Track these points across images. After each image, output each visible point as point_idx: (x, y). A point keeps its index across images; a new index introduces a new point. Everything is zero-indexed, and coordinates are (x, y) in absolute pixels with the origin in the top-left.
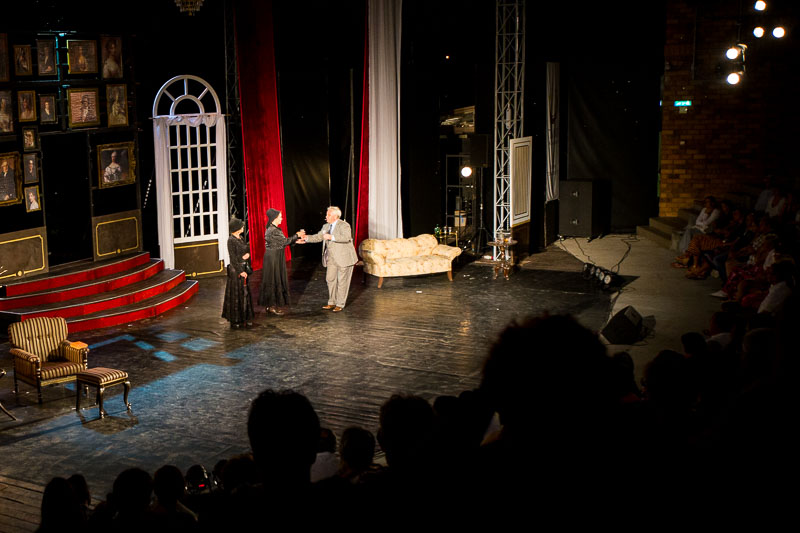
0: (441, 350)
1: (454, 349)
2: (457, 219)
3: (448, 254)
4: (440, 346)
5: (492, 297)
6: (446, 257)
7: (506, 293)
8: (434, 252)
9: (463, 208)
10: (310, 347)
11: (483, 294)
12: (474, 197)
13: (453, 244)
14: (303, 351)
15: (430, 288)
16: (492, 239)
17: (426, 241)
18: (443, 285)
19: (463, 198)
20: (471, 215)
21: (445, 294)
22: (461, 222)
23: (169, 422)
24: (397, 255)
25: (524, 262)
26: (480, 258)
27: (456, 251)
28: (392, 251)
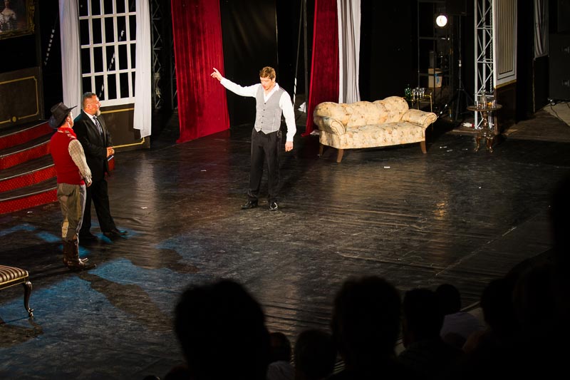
0: (414, 238)
1: (429, 236)
2: (431, 79)
3: (421, 121)
4: (412, 233)
5: (474, 173)
6: (418, 125)
7: (490, 168)
8: (404, 119)
9: (438, 65)
10: (254, 236)
11: (463, 170)
12: (451, 52)
13: (426, 109)
14: (246, 241)
15: (399, 162)
16: (472, 103)
17: (396, 104)
18: (416, 159)
19: (437, 53)
20: (447, 73)
21: (418, 169)
22: (436, 82)
23: (81, 331)
24: (360, 122)
25: (511, 131)
26: (459, 125)
27: (431, 118)
28: (354, 117)
